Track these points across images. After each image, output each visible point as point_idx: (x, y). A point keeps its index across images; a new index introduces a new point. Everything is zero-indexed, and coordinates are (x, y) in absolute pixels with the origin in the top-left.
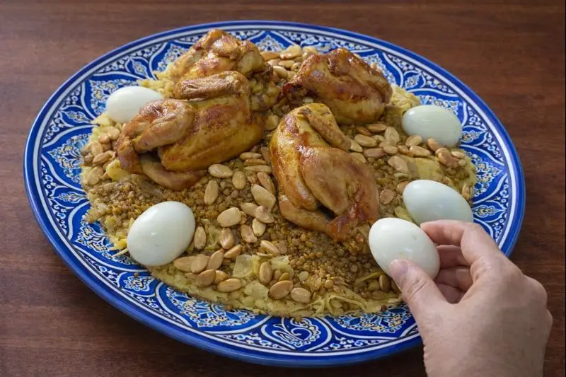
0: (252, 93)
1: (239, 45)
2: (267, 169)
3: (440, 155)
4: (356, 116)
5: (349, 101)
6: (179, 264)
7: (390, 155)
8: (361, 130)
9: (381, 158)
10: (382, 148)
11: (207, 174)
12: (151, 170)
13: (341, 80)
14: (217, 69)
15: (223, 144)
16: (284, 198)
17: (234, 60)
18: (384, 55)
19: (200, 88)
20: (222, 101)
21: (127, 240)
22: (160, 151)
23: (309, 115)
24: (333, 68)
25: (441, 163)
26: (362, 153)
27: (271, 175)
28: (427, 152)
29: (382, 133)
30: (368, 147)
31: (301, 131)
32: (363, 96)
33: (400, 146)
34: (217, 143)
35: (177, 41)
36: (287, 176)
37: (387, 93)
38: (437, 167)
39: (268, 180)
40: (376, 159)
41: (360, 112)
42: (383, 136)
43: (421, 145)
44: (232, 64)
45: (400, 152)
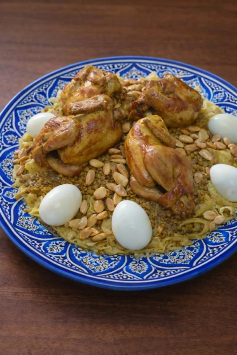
0: (114, 110)
1: (105, 75)
2: (123, 161)
3: (231, 148)
4: (179, 121)
5: (174, 112)
6: (72, 224)
7: (200, 149)
8: (184, 131)
9: (196, 151)
10: (196, 144)
11: (89, 165)
12: (54, 164)
13: (169, 97)
14: (91, 93)
15: (97, 144)
16: (133, 179)
17: (103, 86)
18: (202, 79)
19: (82, 107)
20: (95, 116)
21: (39, 210)
22: (59, 151)
23: (149, 124)
24: (164, 89)
25: (231, 154)
26: (184, 148)
27: (125, 165)
28: (223, 146)
29: (197, 133)
30: (188, 144)
31: (145, 134)
32: (183, 108)
33: (208, 143)
34: (95, 144)
35: (62, 77)
36: (136, 165)
37: (200, 104)
38: (230, 157)
39: (124, 168)
40: (192, 152)
41: (181, 119)
42: (197, 135)
43: (220, 141)
44: (101, 90)
45: (208, 146)
